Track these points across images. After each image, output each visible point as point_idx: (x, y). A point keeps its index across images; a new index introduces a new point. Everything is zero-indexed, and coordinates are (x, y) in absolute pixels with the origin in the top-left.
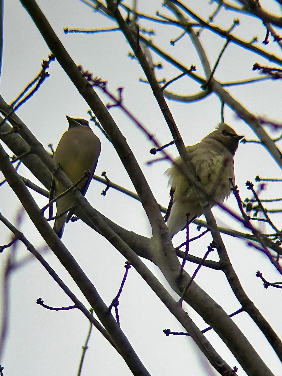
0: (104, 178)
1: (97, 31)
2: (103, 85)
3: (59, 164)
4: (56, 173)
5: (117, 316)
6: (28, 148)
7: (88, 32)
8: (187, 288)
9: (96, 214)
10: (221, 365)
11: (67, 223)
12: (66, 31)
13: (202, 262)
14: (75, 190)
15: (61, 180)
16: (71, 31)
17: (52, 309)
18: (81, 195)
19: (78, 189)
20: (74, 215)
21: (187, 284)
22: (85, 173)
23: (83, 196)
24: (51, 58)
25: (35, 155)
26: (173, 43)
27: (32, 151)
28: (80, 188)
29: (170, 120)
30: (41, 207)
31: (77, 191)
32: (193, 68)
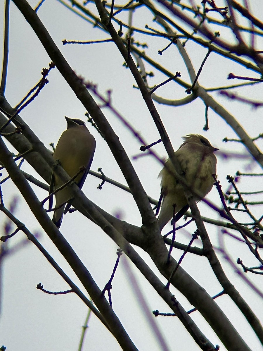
0: (100, 173)
1: (92, 42)
2: (94, 88)
3: (58, 160)
4: (56, 169)
5: (110, 299)
6: (31, 146)
7: (84, 43)
8: (174, 272)
9: (92, 206)
10: (205, 343)
11: (65, 214)
12: (65, 42)
13: (187, 249)
14: (73, 184)
15: (60, 175)
16: (69, 43)
17: (50, 293)
18: (78, 188)
19: (75, 183)
20: (72, 207)
21: (174, 269)
22: (81, 169)
23: (80, 189)
24: (52, 66)
25: (36, 153)
26: (160, 53)
27: (35, 149)
28: (77, 182)
29: (158, 121)
30: (41, 200)
31: (75, 184)
32: (178, 74)
